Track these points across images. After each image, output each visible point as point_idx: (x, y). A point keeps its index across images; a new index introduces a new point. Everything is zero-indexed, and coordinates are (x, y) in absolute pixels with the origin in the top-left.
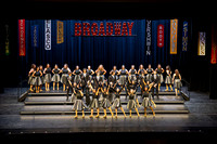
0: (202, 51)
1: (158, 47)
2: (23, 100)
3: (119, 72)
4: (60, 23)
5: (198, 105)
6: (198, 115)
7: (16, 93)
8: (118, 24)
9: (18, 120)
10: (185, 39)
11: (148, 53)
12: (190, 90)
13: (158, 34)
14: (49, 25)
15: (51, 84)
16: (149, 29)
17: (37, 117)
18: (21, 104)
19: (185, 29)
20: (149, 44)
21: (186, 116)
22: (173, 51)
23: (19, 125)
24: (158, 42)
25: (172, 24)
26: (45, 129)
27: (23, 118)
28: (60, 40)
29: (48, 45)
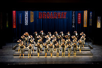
0: (99, 26)
1: (78, 23)
2: (14, 49)
4: (32, 13)
5: (97, 51)
7: (11, 45)
8: (59, 13)
9: (12, 58)
10: (91, 20)
11: (73, 26)
12: (93, 44)
13: (78, 18)
14: (27, 13)
16: (74, 15)
18: (14, 51)
19: (91, 15)
20: (74, 22)
22: (85, 26)
23: (13, 61)
24: (78, 21)
25: (85, 13)
26: (25, 63)
27: (15, 57)
28: (32, 21)
29: (26, 23)
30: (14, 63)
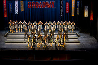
0: (86, 15)
1: (66, 13)
2: (6, 36)
3: (48, 24)
4: (21, 2)
6: (84, 43)
7: (3, 33)
8: (48, 2)
9: (4, 45)
10: (78, 9)
11: (62, 15)
12: (81, 32)
13: (66, 7)
14: (17, 3)
15: (18, 29)
16: (62, 5)
17: (12, 44)
18: (5, 38)
19: (78, 5)
20: (62, 11)
21: (79, 44)
22: (73, 15)
23: (5, 47)
24: (66, 10)
25: (72, 2)
26: (17, 49)
27: (7, 44)
28: (22, 10)
29: (17, 12)
30: (5, 49)
